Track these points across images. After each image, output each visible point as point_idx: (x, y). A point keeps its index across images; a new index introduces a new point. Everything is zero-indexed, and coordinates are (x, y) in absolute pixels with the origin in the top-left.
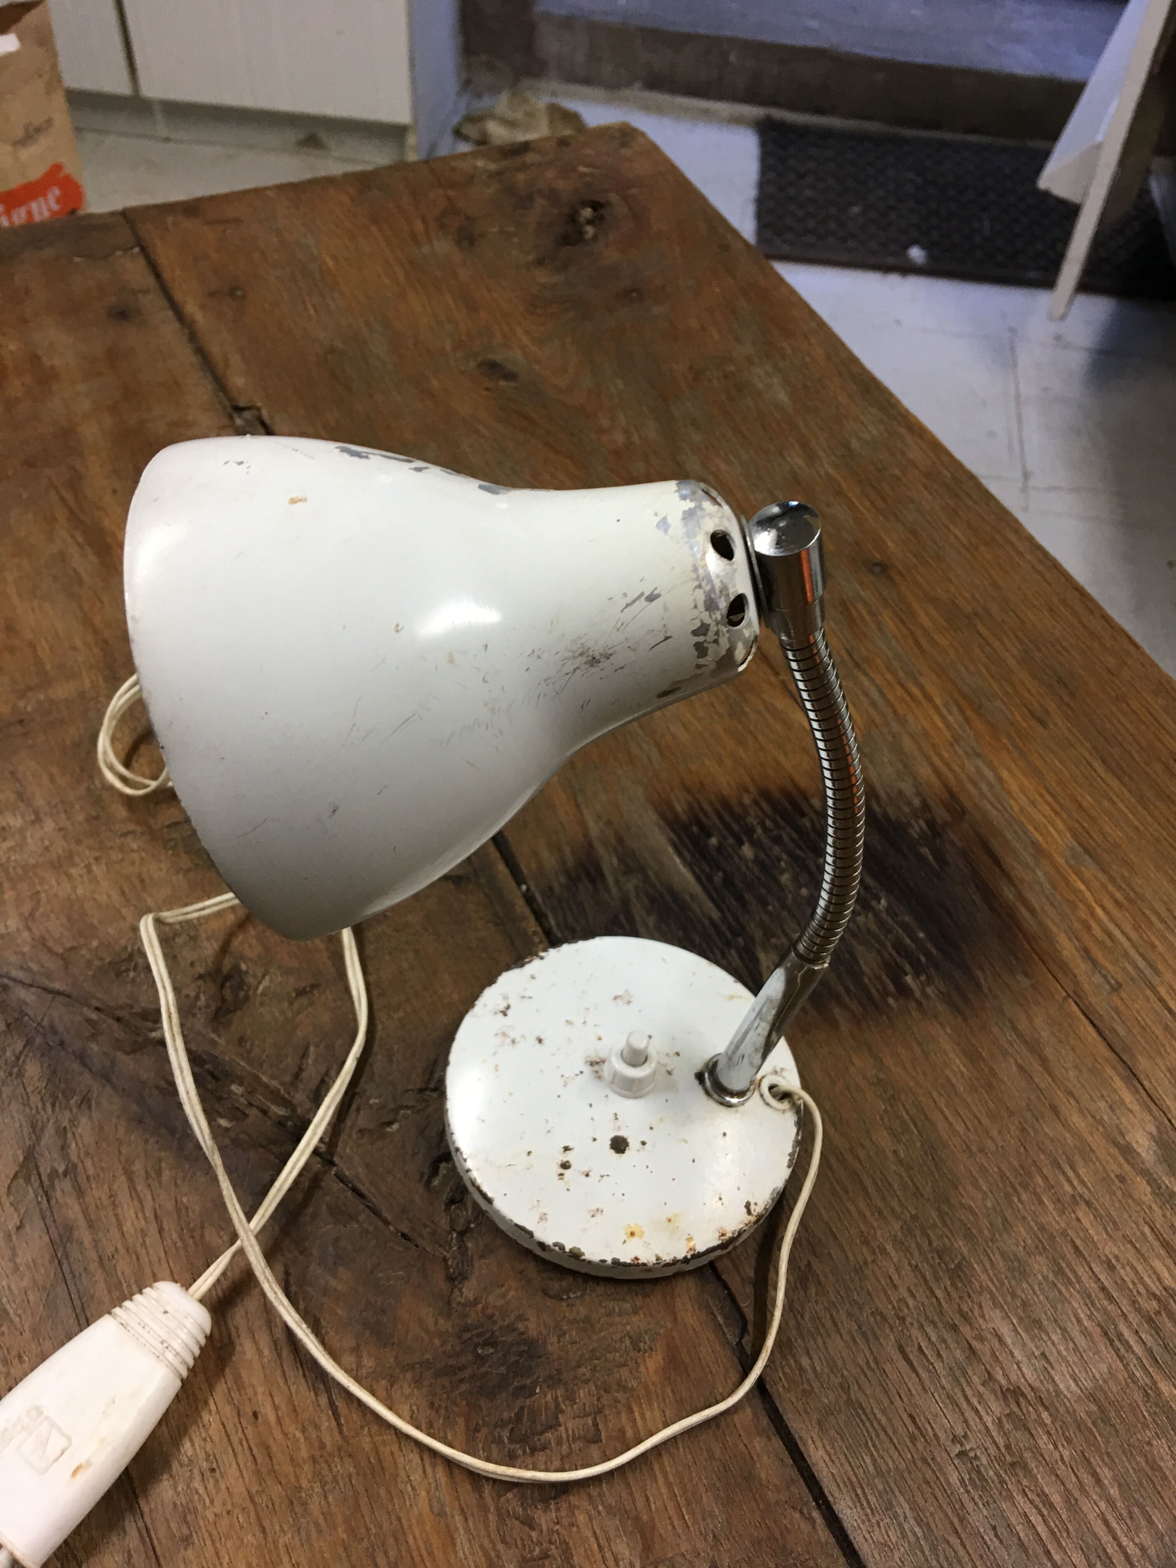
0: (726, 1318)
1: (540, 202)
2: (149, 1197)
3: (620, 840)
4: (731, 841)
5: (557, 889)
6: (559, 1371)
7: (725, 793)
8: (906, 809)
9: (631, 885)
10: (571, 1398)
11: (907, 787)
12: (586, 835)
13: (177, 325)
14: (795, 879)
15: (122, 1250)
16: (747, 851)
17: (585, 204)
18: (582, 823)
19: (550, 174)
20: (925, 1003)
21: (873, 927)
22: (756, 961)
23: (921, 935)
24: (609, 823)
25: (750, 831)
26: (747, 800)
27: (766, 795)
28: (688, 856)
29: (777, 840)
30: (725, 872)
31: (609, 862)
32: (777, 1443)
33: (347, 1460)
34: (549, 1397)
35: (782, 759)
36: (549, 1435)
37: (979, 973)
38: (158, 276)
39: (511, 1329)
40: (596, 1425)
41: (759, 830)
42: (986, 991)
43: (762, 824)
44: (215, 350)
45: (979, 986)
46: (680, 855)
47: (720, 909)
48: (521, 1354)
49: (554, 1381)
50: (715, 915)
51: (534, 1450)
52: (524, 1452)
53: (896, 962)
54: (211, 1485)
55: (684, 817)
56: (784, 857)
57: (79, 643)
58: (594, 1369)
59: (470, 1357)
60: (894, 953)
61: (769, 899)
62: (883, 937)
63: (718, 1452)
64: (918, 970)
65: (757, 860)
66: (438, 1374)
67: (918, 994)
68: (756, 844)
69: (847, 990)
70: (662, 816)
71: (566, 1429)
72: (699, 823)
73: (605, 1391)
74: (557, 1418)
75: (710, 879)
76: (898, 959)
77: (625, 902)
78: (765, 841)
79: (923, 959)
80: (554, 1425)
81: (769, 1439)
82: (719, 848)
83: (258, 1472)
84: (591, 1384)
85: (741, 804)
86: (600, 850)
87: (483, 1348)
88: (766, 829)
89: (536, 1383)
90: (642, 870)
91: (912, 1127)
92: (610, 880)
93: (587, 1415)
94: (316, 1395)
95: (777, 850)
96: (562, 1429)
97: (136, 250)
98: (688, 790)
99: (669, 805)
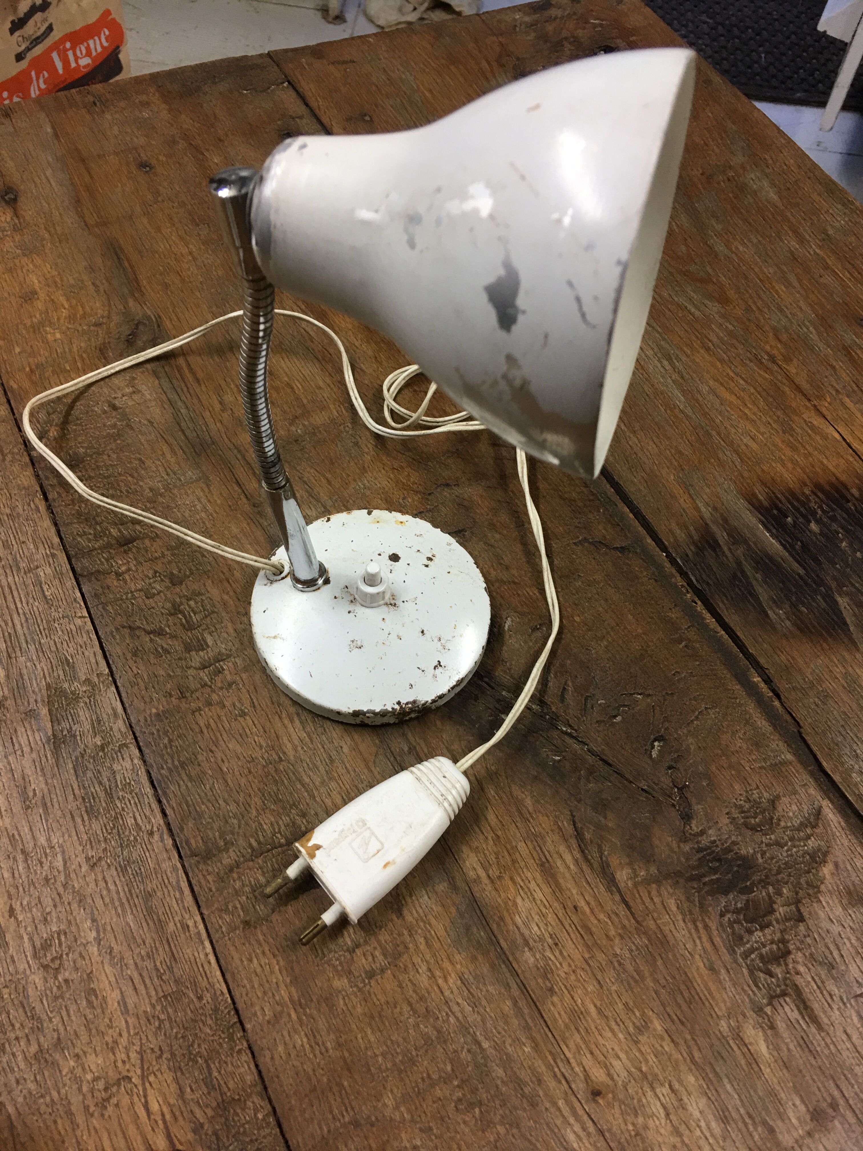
1: (568, 47)
3: (726, 521)
4: (801, 520)
5: (690, 555)
7: (791, 486)
9: (740, 552)
10: (780, 893)
12: (702, 518)
14: (851, 545)
16: (813, 526)
17: (599, 48)
18: (697, 509)
19: (570, 25)
24: (715, 509)
25: (814, 513)
26: (807, 492)
27: (818, 486)
28: (774, 531)
29: (833, 519)
30: (802, 542)
31: (721, 536)
33: (643, 936)
38: (307, 104)
39: (729, 850)
40: (799, 910)
41: (819, 512)
46: (769, 531)
47: (805, 569)
48: (739, 866)
49: (764, 883)
50: (802, 572)
52: (756, 928)
54: (557, 953)
55: (766, 504)
56: (840, 530)
58: (789, 875)
59: (706, 868)
61: (836, 560)
65: (822, 534)
66: (688, 880)
68: (818, 522)
70: (750, 503)
71: (780, 913)
72: (779, 510)
73: (800, 889)
75: (792, 547)
77: (739, 564)
78: (825, 519)
80: (772, 911)
82: (795, 525)
83: (586, 944)
85: (804, 494)
86: (714, 528)
87: (712, 863)
89: (753, 884)
90: (745, 541)
92: (725, 549)
94: (611, 895)
95: (835, 526)
97: (286, 84)
98: (764, 484)
99: (754, 495)
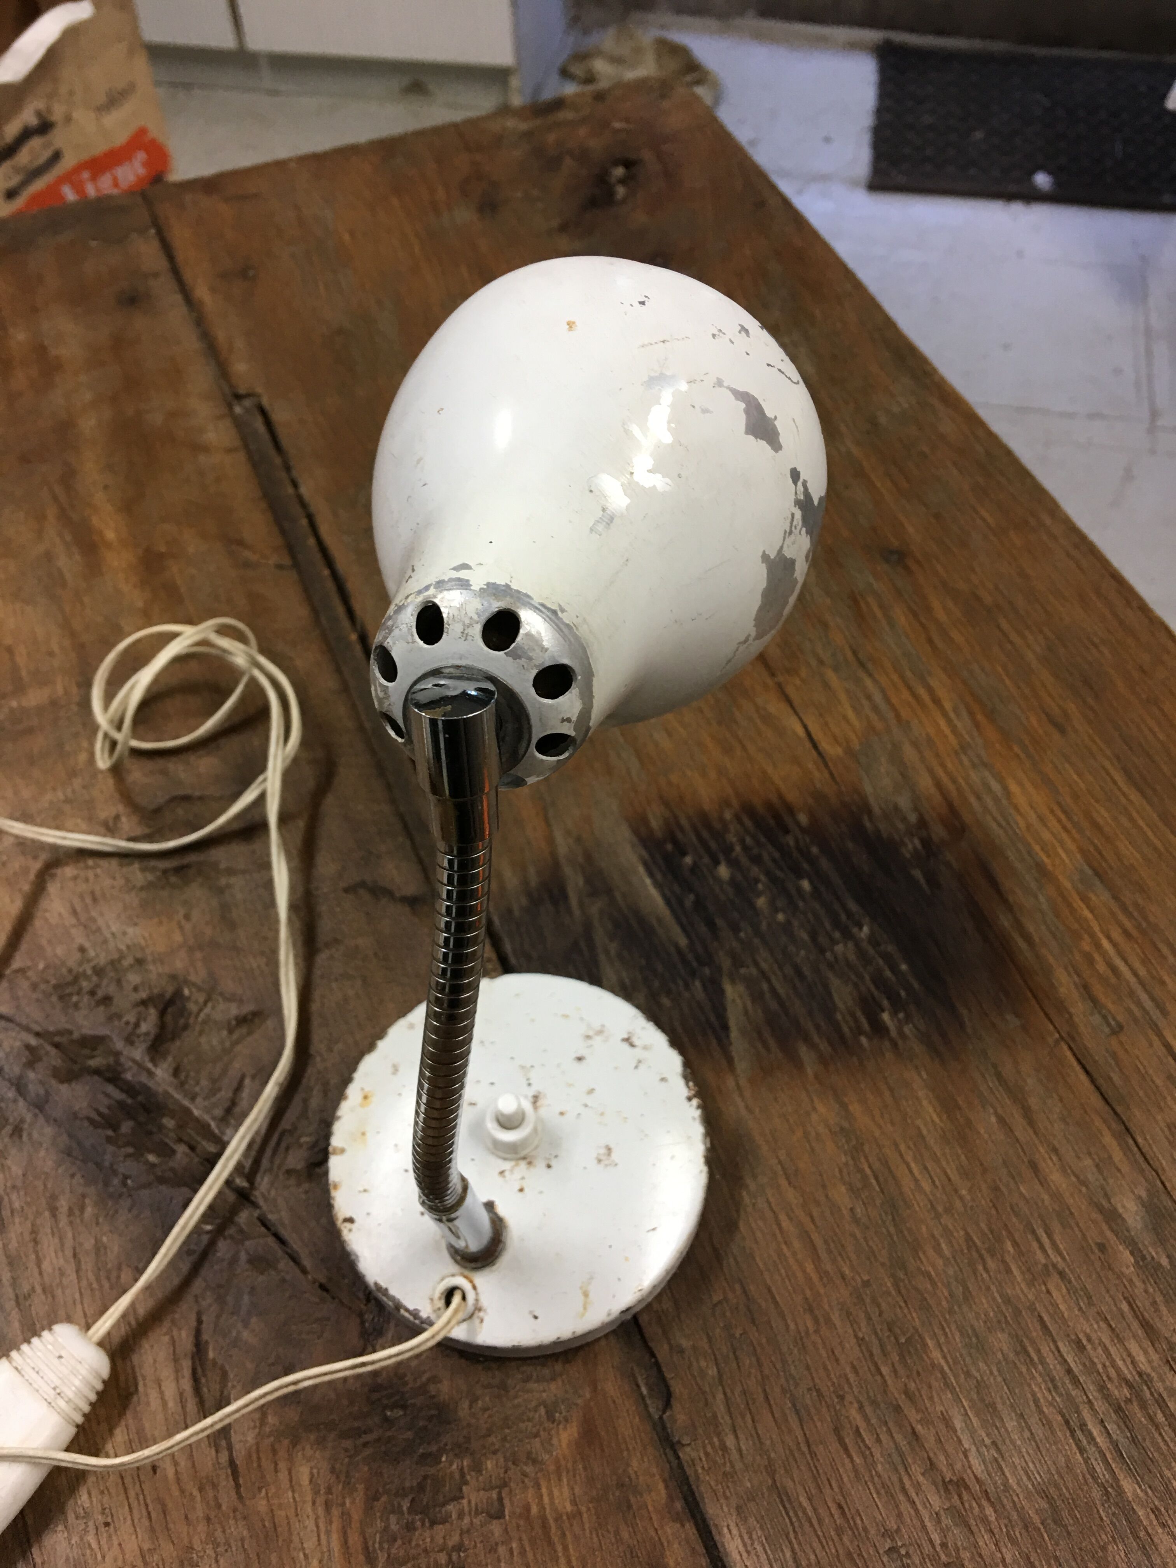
0: (650, 1389)
1: (568, 163)
2: (70, 1235)
3: (588, 857)
4: (706, 860)
5: (517, 913)
6: (468, 1439)
7: (707, 807)
8: (901, 826)
9: (595, 908)
10: (477, 1468)
11: (904, 802)
12: (553, 854)
13: (184, 309)
14: (772, 903)
15: (39, 1289)
16: (723, 871)
17: (616, 163)
18: (550, 840)
19: (582, 132)
20: (900, 1042)
21: (852, 957)
22: (722, 992)
23: (904, 967)
24: (579, 840)
25: (728, 850)
26: (728, 815)
27: (748, 809)
28: (659, 876)
29: (756, 860)
30: (697, 894)
31: (575, 882)
32: (690, 1529)
33: (241, 1523)
34: (454, 1466)
35: (770, 770)
36: (450, 1507)
37: (965, 1012)
38: (170, 257)
39: (423, 1389)
40: (500, 1499)
41: (738, 849)
42: (969, 1031)
43: (742, 841)
44: (221, 335)
45: (962, 1025)
46: (651, 875)
47: (688, 936)
48: (430, 1418)
49: (461, 1449)
50: (683, 942)
51: (433, 1523)
52: (423, 1524)
53: (874, 998)
54: (103, 1542)
55: (659, 834)
56: (762, 877)
57: (56, 648)
58: (504, 1439)
59: (377, 1419)
60: (873, 988)
61: (742, 924)
62: (861, 969)
63: (625, 1535)
64: (897, 1005)
65: (733, 881)
66: (343, 1435)
67: (893, 1033)
68: (733, 863)
69: (818, 1027)
70: (636, 832)
71: (469, 1502)
72: (675, 842)
73: (514, 1463)
74: (461, 1490)
75: (681, 902)
76: (876, 993)
77: (588, 928)
78: (744, 860)
79: (903, 994)
80: (457, 1497)
81: (683, 1526)
82: (694, 868)
83: (152, 1530)
84: (500, 1456)
85: (721, 819)
86: (568, 871)
87: (392, 1410)
88: (745, 848)
89: (442, 1451)
90: (609, 891)
91: (874, 1182)
92: (574, 901)
93: (492, 1488)
94: (217, 1451)
95: (755, 871)
96: (465, 1502)
97: (153, 231)
98: (666, 804)
99: (644, 820)
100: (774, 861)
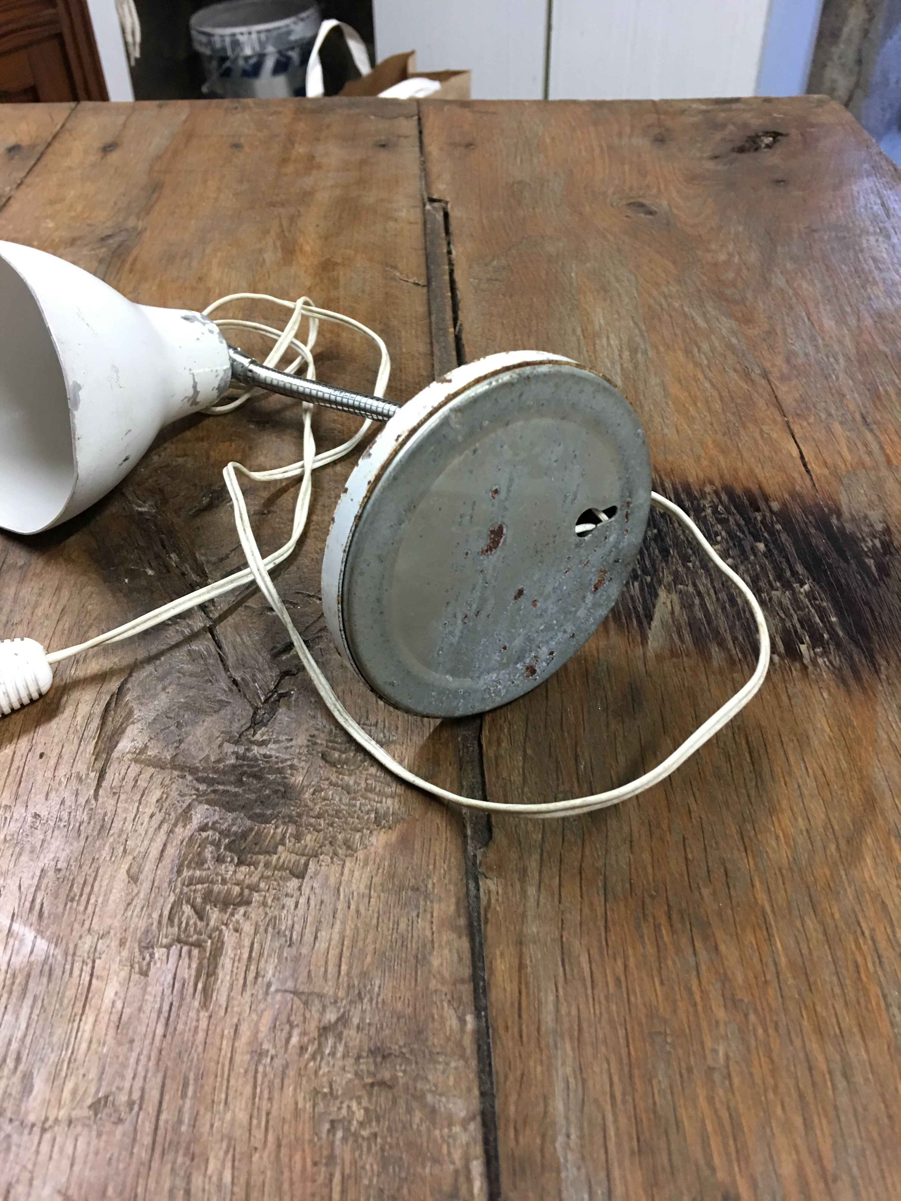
0: (475, 832)
1: (731, 128)
6: (300, 815)
7: (691, 480)
8: (866, 529)
10: (298, 837)
11: (874, 515)
13: (418, 154)
17: (767, 134)
19: (748, 115)
20: (811, 668)
21: (786, 601)
22: (655, 595)
26: (708, 489)
33: (87, 812)
34: (279, 830)
35: (757, 470)
36: (261, 857)
38: (420, 132)
39: (279, 771)
40: (306, 865)
43: (715, 508)
48: (276, 792)
49: (290, 820)
51: (240, 863)
53: (796, 632)
58: (331, 824)
59: (233, 778)
60: (798, 625)
62: (792, 611)
64: (816, 640)
67: (806, 660)
74: (277, 848)
76: (799, 630)
79: (826, 636)
80: (270, 852)
84: (321, 834)
85: (702, 490)
87: (248, 777)
89: (274, 816)
93: (303, 855)
96: (275, 857)
97: (415, 118)
100: (738, 525)
